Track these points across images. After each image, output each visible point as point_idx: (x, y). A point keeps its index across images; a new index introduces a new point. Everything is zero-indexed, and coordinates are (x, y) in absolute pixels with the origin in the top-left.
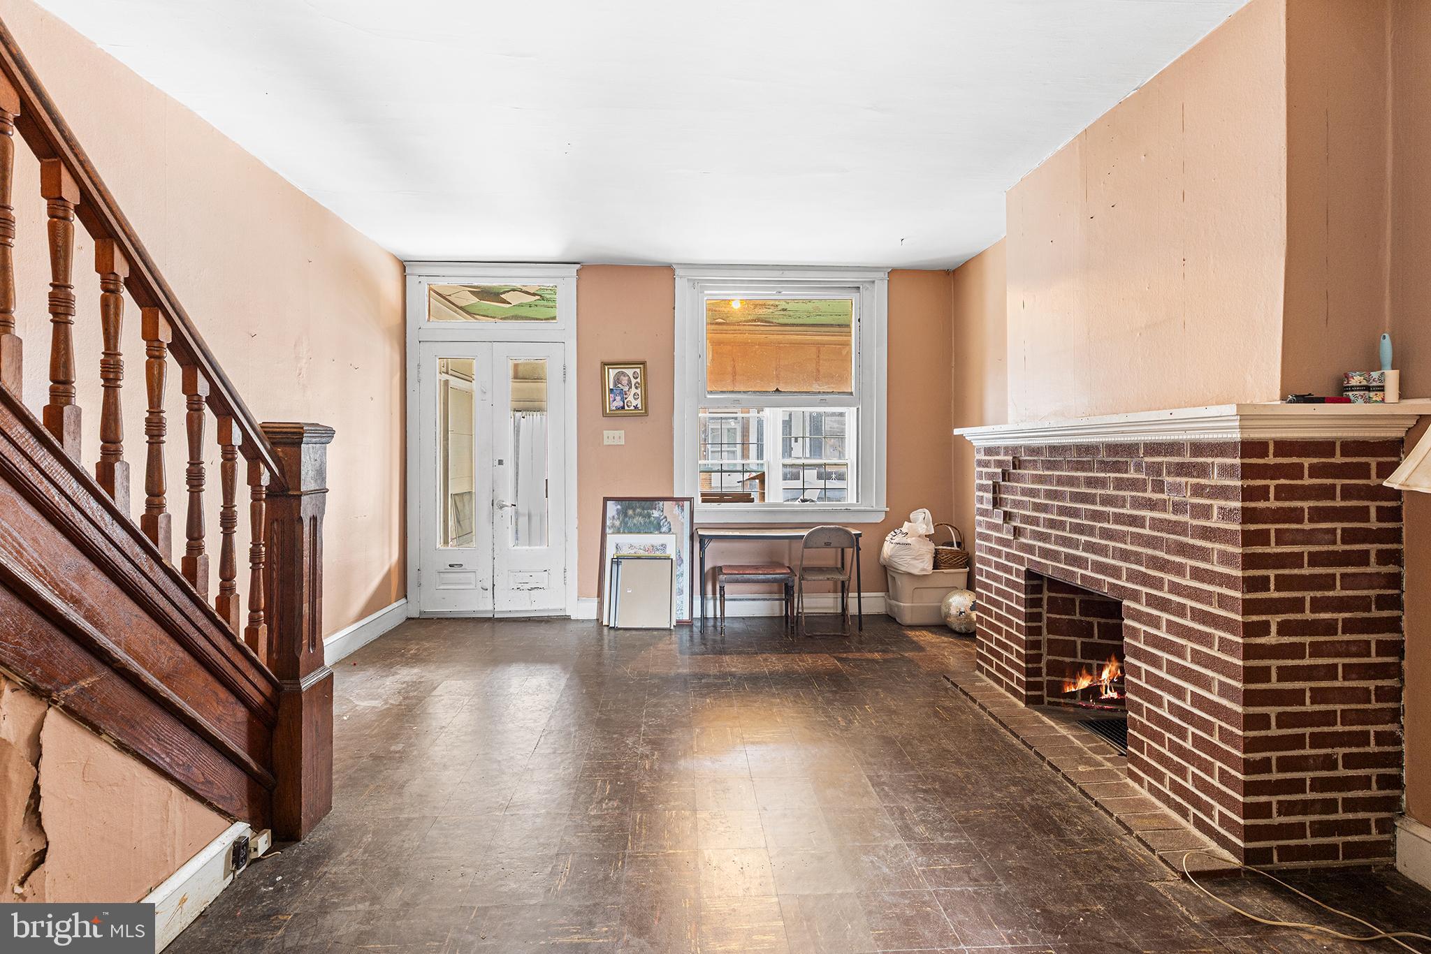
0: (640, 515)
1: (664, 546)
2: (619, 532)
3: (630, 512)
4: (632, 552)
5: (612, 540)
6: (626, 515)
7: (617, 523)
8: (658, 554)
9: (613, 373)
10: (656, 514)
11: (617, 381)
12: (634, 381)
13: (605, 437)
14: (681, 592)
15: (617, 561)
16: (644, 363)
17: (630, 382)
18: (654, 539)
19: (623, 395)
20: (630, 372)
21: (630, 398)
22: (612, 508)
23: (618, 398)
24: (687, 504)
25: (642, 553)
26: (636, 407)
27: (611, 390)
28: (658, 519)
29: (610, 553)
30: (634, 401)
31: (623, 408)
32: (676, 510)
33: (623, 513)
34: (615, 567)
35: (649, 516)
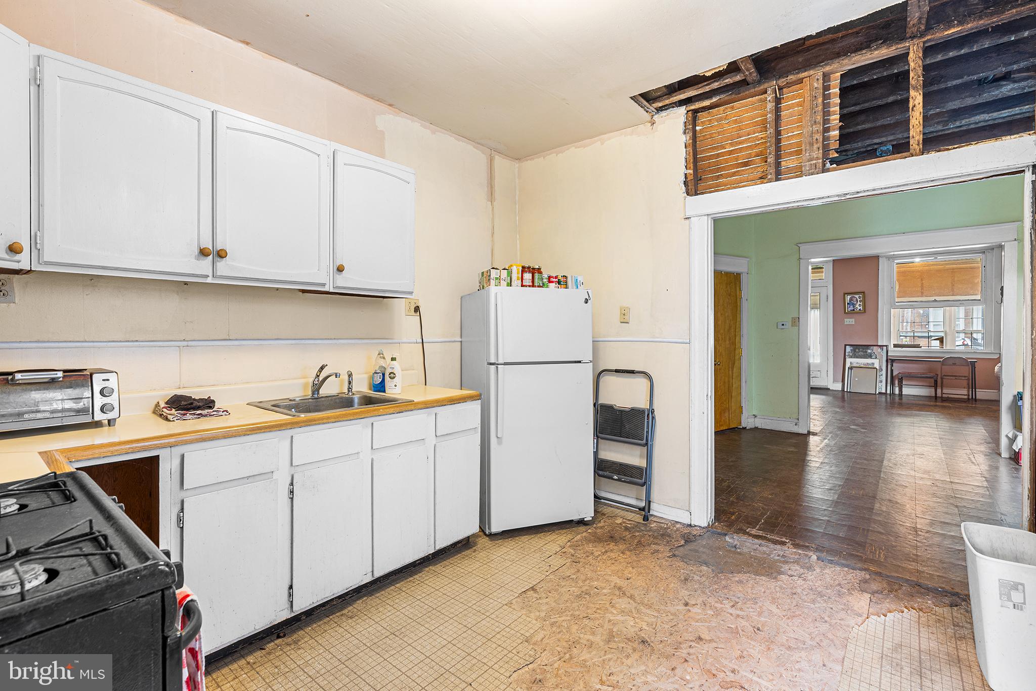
0: (862, 351)
1: (873, 364)
2: (852, 358)
3: (857, 350)
4: (858, 365)
5: (848, 361)
6: (855, 351)
7: (851, 354)
8: (870, 366)
9: (849, 297)
10: (869, 351)
11: (851, 299)
12: (859, 300)
13: (845, 321)
14: (881, 382)
15: (851, 368)
16: (864, 293)
17: (857, 300)
18: (869, 361)
19: (854, 305)
20: (857, 296)
21: (857, 306)
22: (848, 349)
23: (852, 306)
24: (885, 348)
25: (862, 366)
26: (860, 310)
27: (848, 304)
28: (871, 353)
29: (848, 365)
30: (859, 307)
31: (854, 310)
32: (879, 350)
33: (854, 351)
34: (850, 370)
35: (866, 352)
